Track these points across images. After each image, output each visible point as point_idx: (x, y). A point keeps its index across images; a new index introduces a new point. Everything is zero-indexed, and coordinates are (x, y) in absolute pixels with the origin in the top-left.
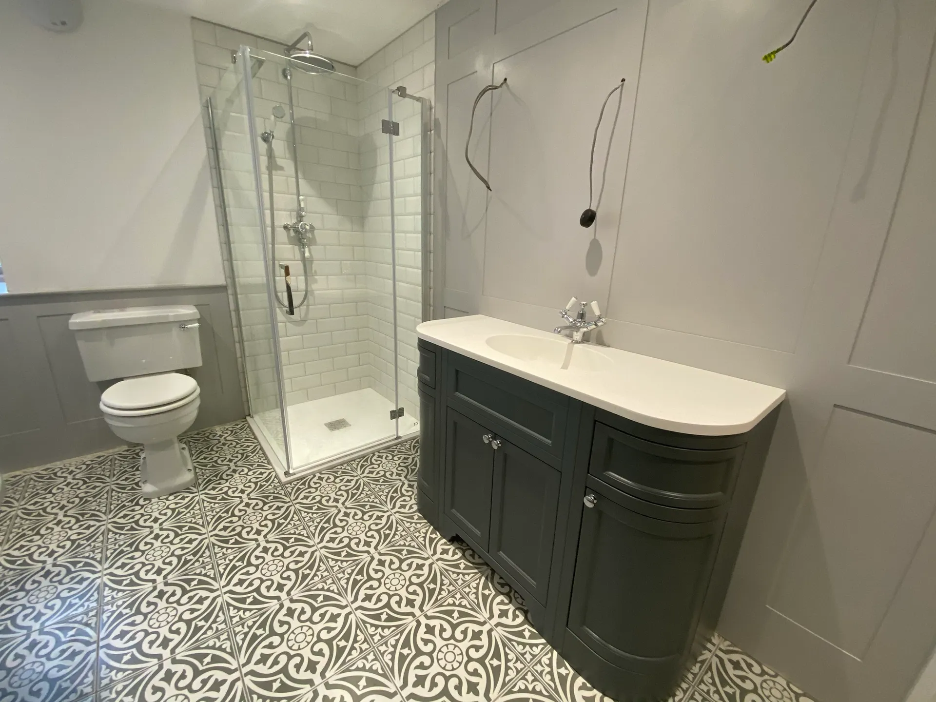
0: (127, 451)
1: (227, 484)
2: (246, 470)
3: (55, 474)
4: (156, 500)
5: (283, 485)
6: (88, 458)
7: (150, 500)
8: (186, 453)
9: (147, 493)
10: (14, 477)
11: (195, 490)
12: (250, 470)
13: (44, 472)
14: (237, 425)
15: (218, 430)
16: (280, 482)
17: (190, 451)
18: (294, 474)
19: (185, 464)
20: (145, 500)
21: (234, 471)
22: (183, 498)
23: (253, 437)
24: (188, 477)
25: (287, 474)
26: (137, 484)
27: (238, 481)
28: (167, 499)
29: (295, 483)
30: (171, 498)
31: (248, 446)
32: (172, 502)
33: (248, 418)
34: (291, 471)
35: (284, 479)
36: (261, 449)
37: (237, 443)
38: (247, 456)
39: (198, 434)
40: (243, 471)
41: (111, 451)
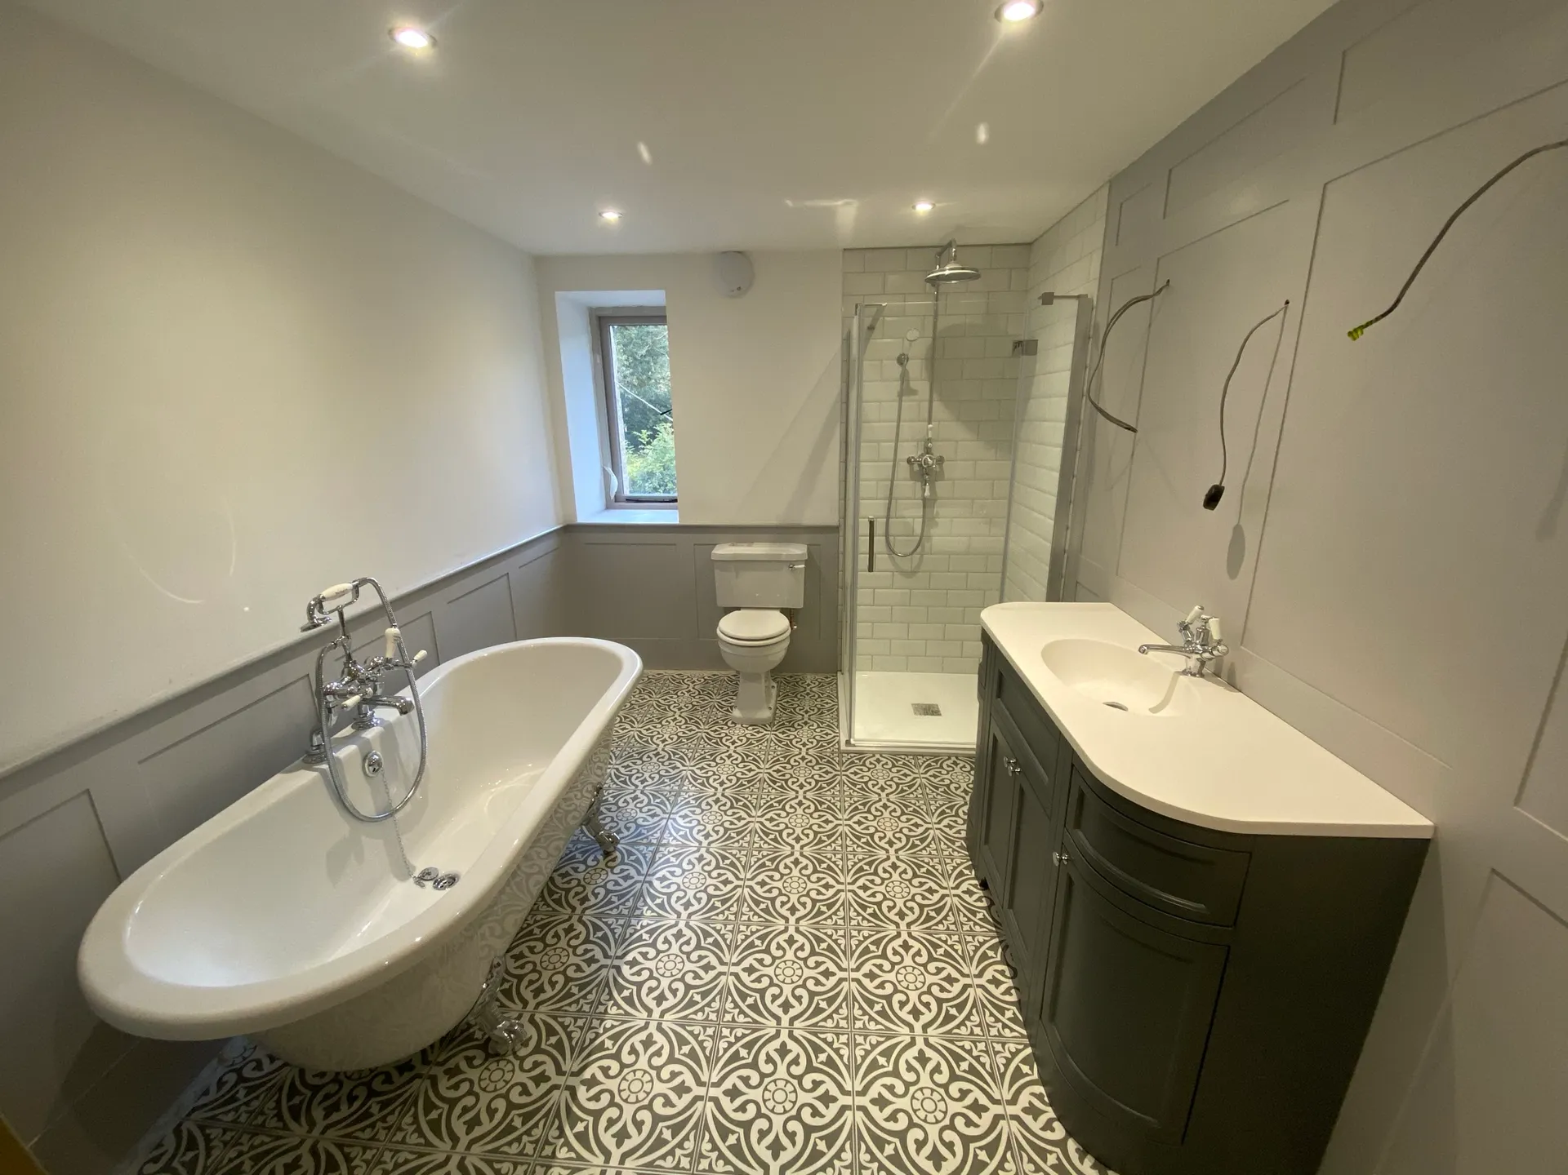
0: (735, 676)
1: (795, 733)
2: (816, 726)
3: (683, 680)
4: (739, 726)
5: (840, 753)
6: (707, 674)
7: (735, 724)
8: (774, 692)
9: (736, 718)
10: (659, 674)
11: (769, 729)
12: (818, 727)
13: (677, 677)
14: (827, 678)
15: (809, 678)
16: (839, 749)
17: (779, 691)
18: (854, 746)
19: (768, 701)
20: (733, 723)
21: (806, 723)
22: (758, 732)
23: (835, 695)
24: (766, 714)
25: (848, 742)
26: (731, 707)
27: (805, 734)
28: (747, 728)
29: (852, 755)
30: (750, 728)
31: (827, 703)
32: (749, 732)
33: (839, 673)
34: (852, 741)
35: (843, 746)
36: (837, 710)
37: (819, 697)
38: (822, 713)
39: (791, 677)
40: (813, 725)
41: (723, 672)
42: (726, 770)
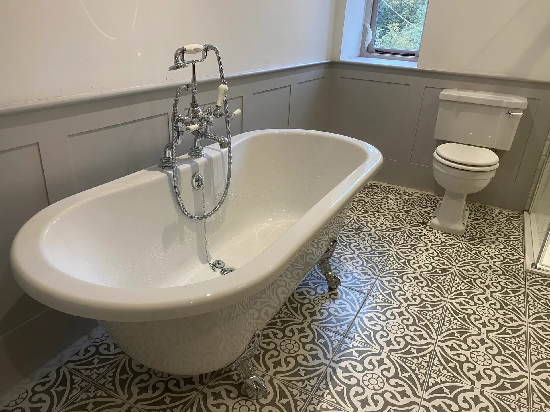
0: (433, 196)
1: (484, 247)
2: (502, 246)
3: (392, 191)
4: (436, 231)
5: (526, 271)
6: (411, 190)
7: (433, 229)
8: (467, 213)
9: (433, 224)
10: (374, 183)
11: (461, 239)
12: (505, 247)
13: (387, 188)
14: (514, 214)
15: (497, 211)
16: (524, 268)
17: (470, 215)
18: (540, 269)
19: (463, 220)
20: (430, 228)
21: (493, 242)
22: (451, 239)
23: (521, 228)
24: (461, 228)
25: (534, 265)
26: (430, 217)
27: (492, 250)
28: (442, 234)
29: (537, 276)
30: (444, 235)
31: (513, 232)
32: (444, 237)
33: (525, 213)
34: (538, 265)
35: (529, 267)
36: (523, 239)
37: (506, 226)
38: (508, 238)
39: (481, 207)
40: (500, 245)
41: (424, 192)
42: (424, 259)
